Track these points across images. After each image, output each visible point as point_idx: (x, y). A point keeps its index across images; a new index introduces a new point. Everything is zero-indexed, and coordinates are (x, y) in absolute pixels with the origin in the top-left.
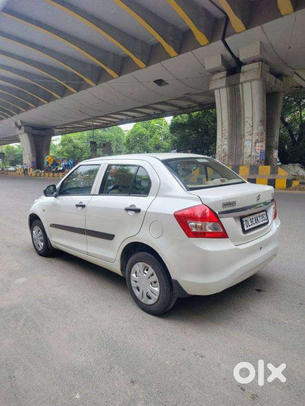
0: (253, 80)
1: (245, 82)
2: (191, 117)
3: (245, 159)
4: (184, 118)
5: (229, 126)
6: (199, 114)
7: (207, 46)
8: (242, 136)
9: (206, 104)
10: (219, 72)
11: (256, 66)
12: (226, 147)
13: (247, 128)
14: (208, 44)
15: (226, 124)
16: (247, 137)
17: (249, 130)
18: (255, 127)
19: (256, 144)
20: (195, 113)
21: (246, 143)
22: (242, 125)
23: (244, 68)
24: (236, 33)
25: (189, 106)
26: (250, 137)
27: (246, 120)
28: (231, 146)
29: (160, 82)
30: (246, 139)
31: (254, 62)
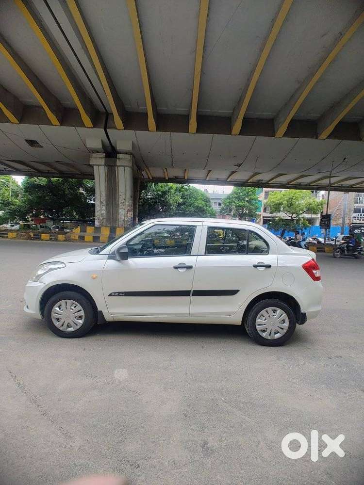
0: (127, 166)
1: (120, 166)
2: (50, 181)
3: (120, 223)
4: (42, 181)
5: (106, 196)
6: (58, 180)
7: (91, 129)
8: (117, 206)
9: (67, 174)
10: (98, 152)
11: (128, 156)
12: (104, 212)
13: (121, 200)
14: (91, 128)
15: (104, 194)
16: (121, 206)
17: (123, 201)
18: (127, 200)
19: (128, 212)
20: (55, 179)
21: (120, 211)
22: (117, 197)
23: (119, 156)
24: (116, 128)
25: (49, 171)
26: (123, 207)
27: (120, 193)
28: (108, 212)
29: (32, 143)
30: (120, 207)
31: (127, 154)
